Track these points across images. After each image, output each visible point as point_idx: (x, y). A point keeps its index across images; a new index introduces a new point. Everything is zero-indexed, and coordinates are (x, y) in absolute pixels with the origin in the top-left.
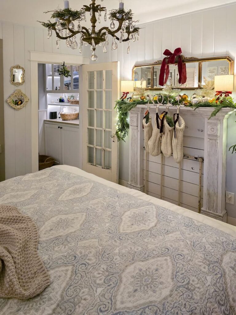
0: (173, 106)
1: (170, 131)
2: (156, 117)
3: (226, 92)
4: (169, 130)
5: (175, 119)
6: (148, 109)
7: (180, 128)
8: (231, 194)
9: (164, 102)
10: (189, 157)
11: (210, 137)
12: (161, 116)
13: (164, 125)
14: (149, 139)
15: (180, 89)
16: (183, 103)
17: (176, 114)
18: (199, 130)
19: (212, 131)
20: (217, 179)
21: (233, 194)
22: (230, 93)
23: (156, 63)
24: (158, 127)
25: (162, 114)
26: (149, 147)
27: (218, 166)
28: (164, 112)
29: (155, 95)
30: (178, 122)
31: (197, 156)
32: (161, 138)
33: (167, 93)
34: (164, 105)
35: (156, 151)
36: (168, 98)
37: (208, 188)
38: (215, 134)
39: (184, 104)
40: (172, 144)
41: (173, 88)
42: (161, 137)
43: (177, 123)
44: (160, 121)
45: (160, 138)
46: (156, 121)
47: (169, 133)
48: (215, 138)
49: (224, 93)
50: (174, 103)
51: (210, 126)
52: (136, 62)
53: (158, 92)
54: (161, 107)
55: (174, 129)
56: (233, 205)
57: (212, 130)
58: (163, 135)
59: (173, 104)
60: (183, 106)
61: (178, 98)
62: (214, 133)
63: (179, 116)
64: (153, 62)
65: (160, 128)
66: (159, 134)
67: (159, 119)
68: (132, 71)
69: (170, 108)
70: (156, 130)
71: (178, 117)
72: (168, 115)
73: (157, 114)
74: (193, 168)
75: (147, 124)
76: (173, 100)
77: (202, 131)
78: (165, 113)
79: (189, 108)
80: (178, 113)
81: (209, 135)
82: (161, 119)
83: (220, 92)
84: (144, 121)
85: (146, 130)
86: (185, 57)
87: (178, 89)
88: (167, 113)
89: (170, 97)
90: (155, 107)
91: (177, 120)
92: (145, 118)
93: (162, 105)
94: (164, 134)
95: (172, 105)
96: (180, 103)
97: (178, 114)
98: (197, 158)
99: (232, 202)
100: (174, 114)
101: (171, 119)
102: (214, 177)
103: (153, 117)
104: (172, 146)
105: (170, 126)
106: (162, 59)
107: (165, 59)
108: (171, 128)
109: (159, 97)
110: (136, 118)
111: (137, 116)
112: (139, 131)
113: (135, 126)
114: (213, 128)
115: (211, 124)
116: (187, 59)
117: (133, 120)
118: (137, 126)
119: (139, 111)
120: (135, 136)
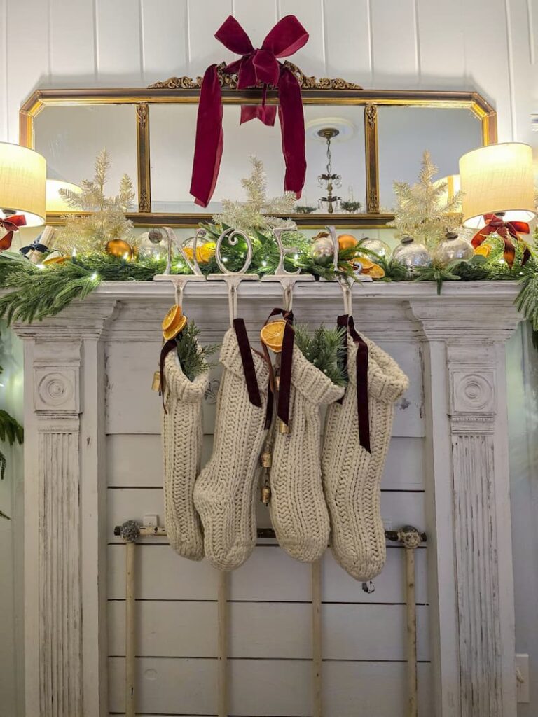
11: (459, 427)
19: (470, 398)
27: (497, 551)
37: (464, 667)
38: (486, 410)
48: (482, 428)
51: (462, 375)
52: (42, 77)
57: (472, 390)
62: (478, 403)
68: (23, 119)
74: (369, 586)
77: (404, 406)
81: (459, 416)
98: (395, 533)
106: (196, 74)
107: (213, 70)
110: (73, 364)
111: (77, 353)
112: (88, 440)
113: (65, 415)
114: (474, 384)
115: (464, 366)
116: (315, 87)
117: (52, 382)
118: (80, 414)
119: (92, 327)
120: (64, 473)
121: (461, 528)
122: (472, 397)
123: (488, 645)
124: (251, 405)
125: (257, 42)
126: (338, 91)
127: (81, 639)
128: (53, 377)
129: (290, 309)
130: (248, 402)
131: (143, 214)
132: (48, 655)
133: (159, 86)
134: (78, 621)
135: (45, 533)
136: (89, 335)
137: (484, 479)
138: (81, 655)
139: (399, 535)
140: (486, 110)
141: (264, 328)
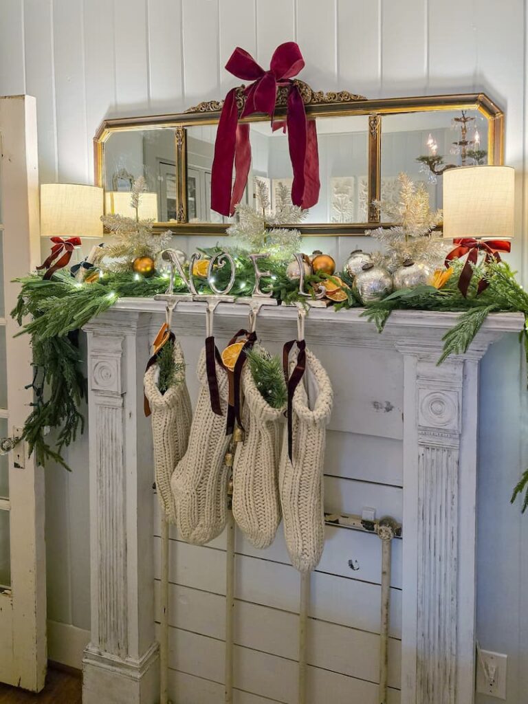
0: (279, 303)
1: (269, 423)
2: (204, 359)
3: (489, 243)
4: (267, 420)
5: (292, 368)
6: (169, 321)
7: (315, 412)
9: (236, 286)
10: (341, 520)
11: (426, 439)
12: (230, 355)
13: (244, 398)
14: (175, 465)
15: (298, 229)
16: (320, 291)
17: (295, 344)
18: (376, 405)
19: (436, 414)
20: (456, 617)
21: (506, 656)
22: (505, 247)
23: (198, 115)
24: (216, 407)
25: (233, 342)
26: (178, 503)
27: (457, 560)
28: (242, 332)
29: (198, 253)
30: (301, 382)
31: (369, 516)
32: (230, 456)
33: (248, 248)
34: (242, 299)
35: (207, 519)
36: (256, 266)
37: (420, 657)
39: (325, 298)
40: (281, 486)
41: (271, 224)
42: (231, 450)
43: (300, 389)
44: (223, 379)
45: (225, 459)
46: (205, 378)
47: (266, 435)
48: (447, 443)
49: (482, 247)
50: (283, 292)
51: (428, 392)
52: (110, 107)
53: (210, 242)
54: (224, 311)
55: (289, 412)
56: (503, 700)
57: (437, 407)
58: (240, 445)
59: (278, 296)
60: (324, 304)
61: (296, 271)
62: (443, 420)
63: (309, 353)
64: (181, 110)
65: (225, 408)
66: (222, 440)
67: (218, 367)
68: (95, 144)
69: (265, 314)
70: (205, 422)
71: (302, 358)
72: (259, 350)
73: (210, 342)
74: (354, 564)
75: (163, 393)
76: (274, 278)
77: (389, 409)
78: (245, 338)
79: (354, 316)
80: (301, 337)
81: (425, 430)
82: (231, 367)
83: (466, 245)
84: (152, 376)
85: (160, 423)
86: (316, 91)
87: (291, 229)
88: (253, 337)
89: (263, 263)
90: (200, 309)
91: (299, 374)
92: (152, 361)
93: (231, 298)
94: (243, 439)
95: (274, 301)
96: (306, 291)
97: (302, 345)
98: (373, 524)
99: (500, 692)
100: (288, 347)
101: (273, 371)
102: (442, 607)
103: (191, 355)
104: (277, 489)
105: (272, 405)
106: (221, 98)
107: (232, 94)
108: (275, 413)
109: (216, 262)
110: (117, 355)
111: (119, 346)
112: (130, 414)
113: (111, 395)
114: (441, 402)
115: (432, 383)
116: (323, 102)
117: (102, 368)
118: (122, 395)
119: (129, 326)
120: (113, 438)
121: (424, 534)
122: (439, 413)
123: (445, 643)
124: (213, 413)
125: (266, 66)
126: (346, 104)
127: (125, 565)
128: (103, 364)
129: (253, 331)
130: (211, 411)
131: (181, 225)
132: (104, 572)
133: (192, 110)
134: (122, 550)
136: (127, 332)
137: (449, 491)
138: (125, 578)
139: (375, 526)
140: (492, 113)
141: (227, 349)
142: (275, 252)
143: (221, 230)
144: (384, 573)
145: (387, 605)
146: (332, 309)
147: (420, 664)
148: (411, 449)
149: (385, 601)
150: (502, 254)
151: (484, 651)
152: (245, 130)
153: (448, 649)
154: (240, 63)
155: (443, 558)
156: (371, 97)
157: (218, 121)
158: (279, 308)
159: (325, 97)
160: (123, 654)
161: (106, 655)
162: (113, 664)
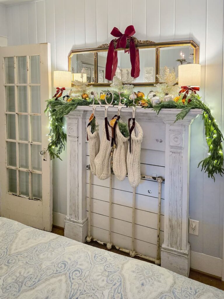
0: (127, 107)
2: (105, 124)
3: (193, 88)
4: (123, 141)
5: (131, 126)
6: (94, 112)
7: (138, 138)
8: (195, 223)
9: (114, 102)
10: (146, 177)
11: (172, 150)
12: (112, 122)
13: (116, 135)
14: (96, 156)
15: (133, 84)
16: (139, 103)
17: (132, 119)
18: (157, 140)
19: (175, 141)
20: (181, 206)
21: (198, 221)
22: (198, 89)
23: (101, 48)
24: (108, 138)
25: (113, 119)
26: (96, 167)
27: (182, 188)
28: (116, 116)
29: (102, 92)
30: (134, 130)
31: (155, 176)
32: (112, 153)
33: (117, 90)
34: (115, 106)
35: (105, 172)
36: (120, 95)
37: (170, 218)
38: (179, 146)
39: (141, 105)
40: (127, 162)
41: (124, 83)
42: (112, 151)
43: (133, 132)
44: (110, 130)
45: (110, 154)
46: (105, 129)
47: (123, 146)
48: (179, 151)
49: (190, 89)
50: (128, 103)
51: (173, 135)
52: (73, 46)
53: (106, 89)
54: (111, 109)
55: (130, 140)
56: (197, 236)
57: (176, 139)
58: (115, 149)
59: (126, 105)
60: (141, 107)
61: (133, 97)
63: (136, 122)
64: (96, 47)
65: (111, 139)
66: (110, 148)
67: (108, 126)
68: (69, 58)
69: (123, 110)
70: (105, 143)
71: (134, 123)
72: (121, 121)
73: (106, 119)
74: (150, 191)
75: (92, 133)
76: (125, 99)
77: (161, 142)
78: (116, 118)
79: (150, 111)
80: (134, 117)
81: (172, 147)
82: (113, 126)
83: (185, 89)
84: (89, 129)
85: (91, 144)
86: (139, 40)
87: (130, 84)
88: (119, 117)
89: (122, 95)
90: (103, 109)
91: (133, 127)
92: (89, 124)
93: (112, 106)
94: (116, 147)
95: (126, 106)
96: (135, 103)
97: (134, 119)
98: (156, 178)
99: (197, 233)
100: (130, 120)
101: (125, 126)
102: (177, 202)
103: (100, 124)
104: (126, 163)
105: (125, 136)
106: (109, 43)
107: (112, 42)
108: (126, 139)
109: (107, 95)
110: (76, 125)
111: (77, 122)
112: (80, 144)
113: (74, 137)
114: (177, 138)
115: (174, 132)
116: (141, 44)
117: (72, 129)
118: (78, 137)
119: (80, 116)
120: (75, 151)
121: (171, 179)
122: (177, 141)
123: (178, 214)
124: (107, 140)
125: (123, 33)
126: (148, 44)
127: (78, 191)
128: (71, 128)
131: (95, 84)
132: (71, 193)
133: (99, 47)
134: (77, 186)
135: (71, 165)
136: (79, 117)
137: (179, 166)
138: (78, 195)
139: (156, 179)
140: (195, 47)
142: (126, 92)
143: (108, 85)
144: (159, 193)
145: (160, 204)
146: (143, 109)
147: (170, 220)
148: (168, 153)
149: (159, 202)
150: (197, 92)
151: (191, 220)
152: (116, 53)
153: (179, 216)
154: (115, 32)
155: (177, 187)
156: (157, 42)
157: (108, 50)
158: (127, 108)
159: (142, 42)
160: (77, 219)
161: (71, 219)
162: (74, 222)
